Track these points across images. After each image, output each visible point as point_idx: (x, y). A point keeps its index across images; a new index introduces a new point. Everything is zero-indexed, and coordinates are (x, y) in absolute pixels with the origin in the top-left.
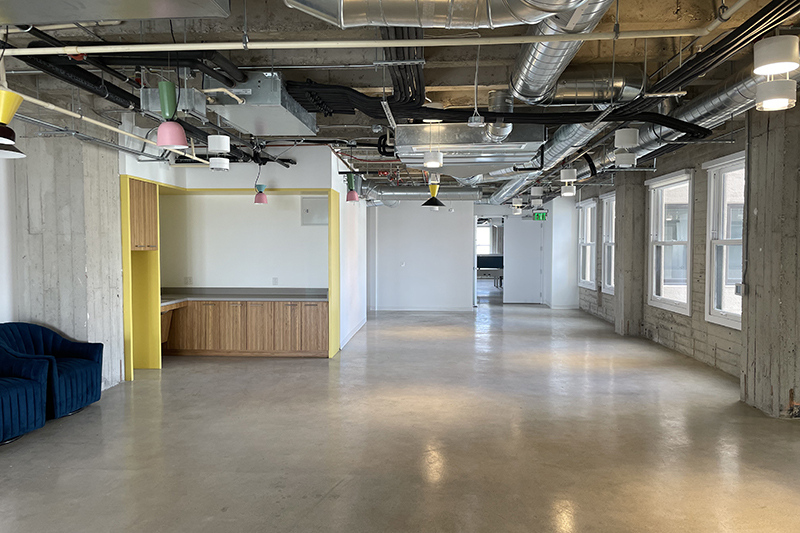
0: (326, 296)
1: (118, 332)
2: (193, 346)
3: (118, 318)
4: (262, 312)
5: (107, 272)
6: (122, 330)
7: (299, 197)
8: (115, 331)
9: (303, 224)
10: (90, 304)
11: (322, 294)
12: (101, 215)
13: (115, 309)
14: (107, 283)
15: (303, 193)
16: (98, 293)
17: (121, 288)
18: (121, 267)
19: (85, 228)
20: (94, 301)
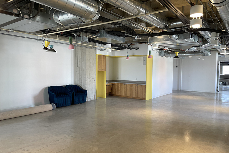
0: (145, 84)
1: (94, 88)
2: (116, 94)
3: (94, 85)
4: (130, 87)
5: (91, 75)
6: (95, 88)
7: (143, 57)
8: (93, 88)
9: (143, 64)
10: (87, 82)
11: (144, 83)
12: (90, 63)
13: (93, 83)
14: (91, 77)
15: (144, 56)
16: (89, 80)
17: (95, 79)
18: (95, 74)
19: (86, 66)
20: (88, 81)
